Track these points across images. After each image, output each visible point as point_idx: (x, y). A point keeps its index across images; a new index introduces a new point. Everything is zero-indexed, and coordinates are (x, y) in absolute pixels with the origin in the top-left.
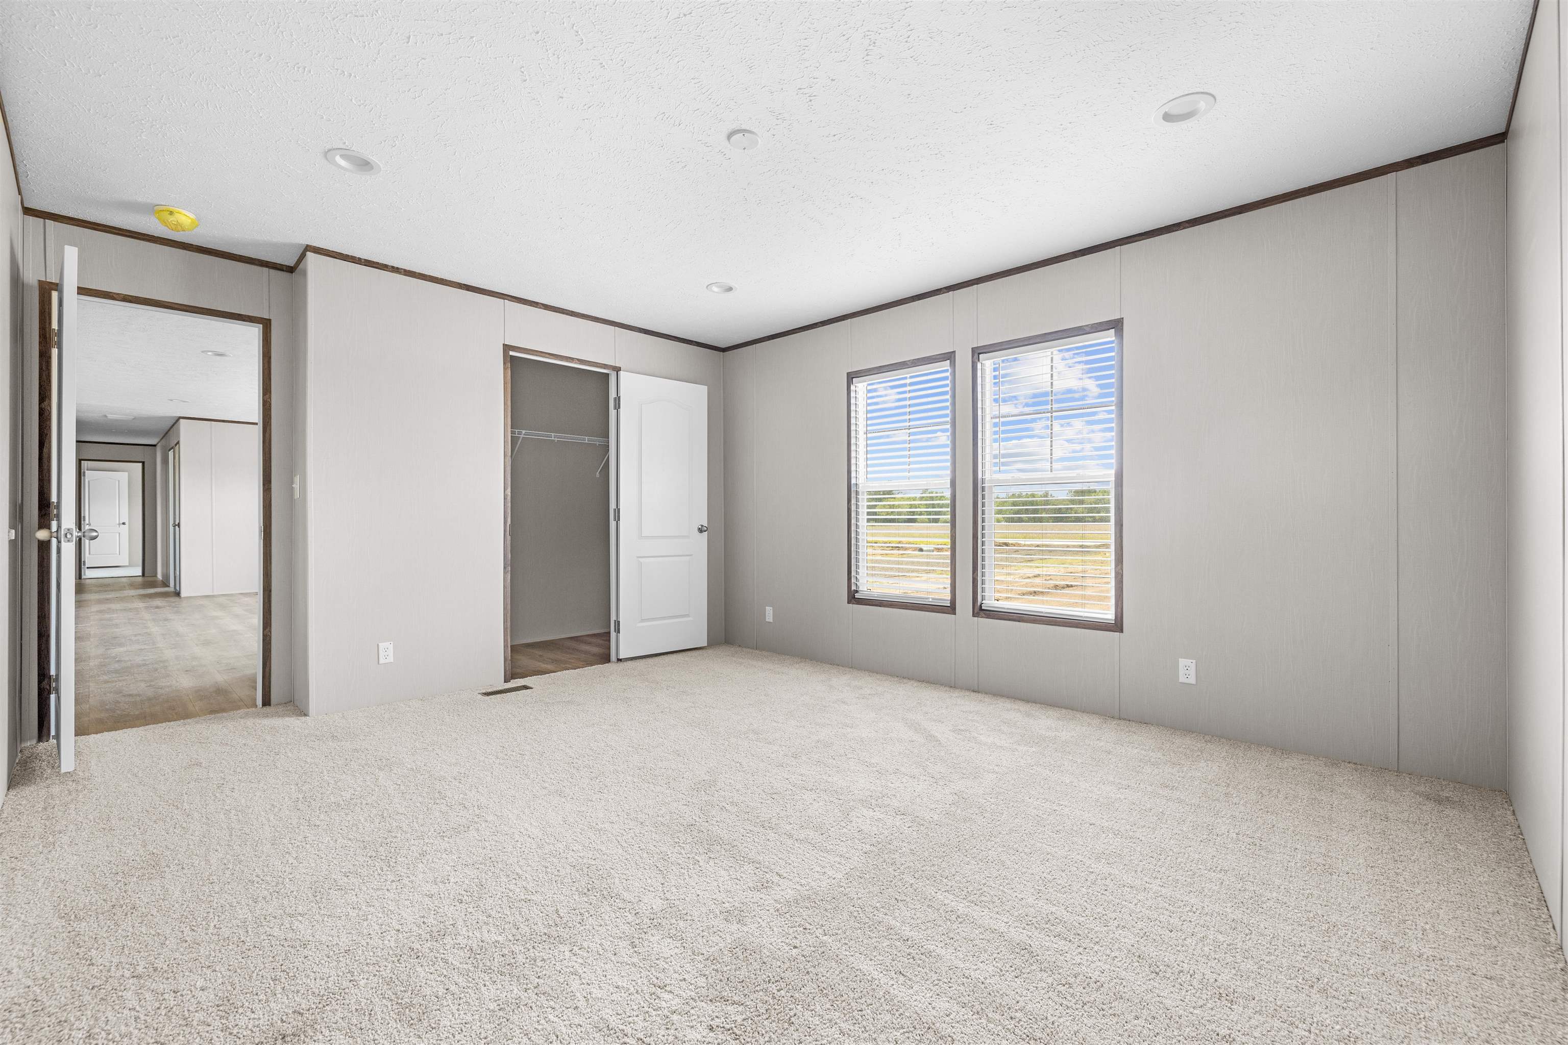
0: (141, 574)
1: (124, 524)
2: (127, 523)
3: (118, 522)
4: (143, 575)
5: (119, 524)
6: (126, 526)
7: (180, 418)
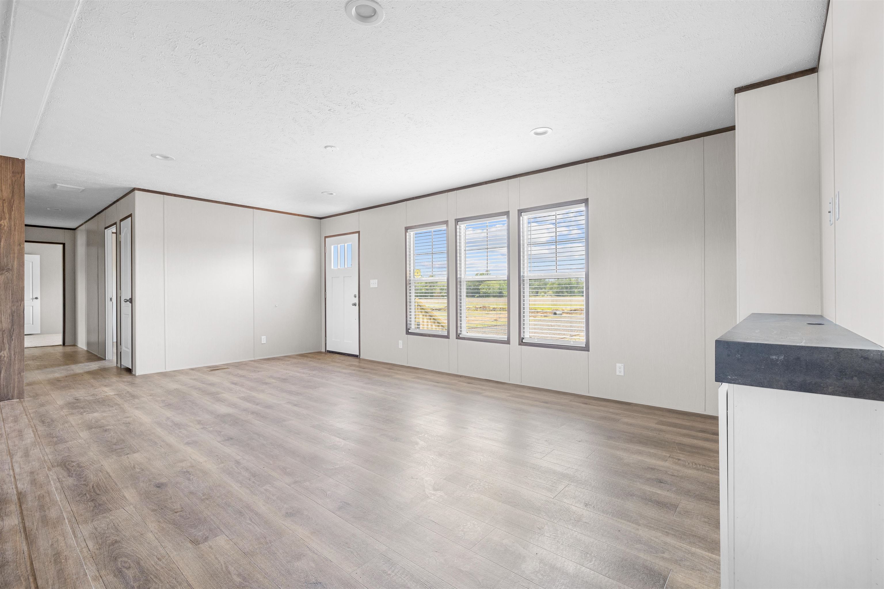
0: (61, 343)
1: (36, 298)
2: (39, 298)
3: (31, 297)
4: (64, 344)
5: (33, 299)
6: (39, 301)
7: (134, 190)
